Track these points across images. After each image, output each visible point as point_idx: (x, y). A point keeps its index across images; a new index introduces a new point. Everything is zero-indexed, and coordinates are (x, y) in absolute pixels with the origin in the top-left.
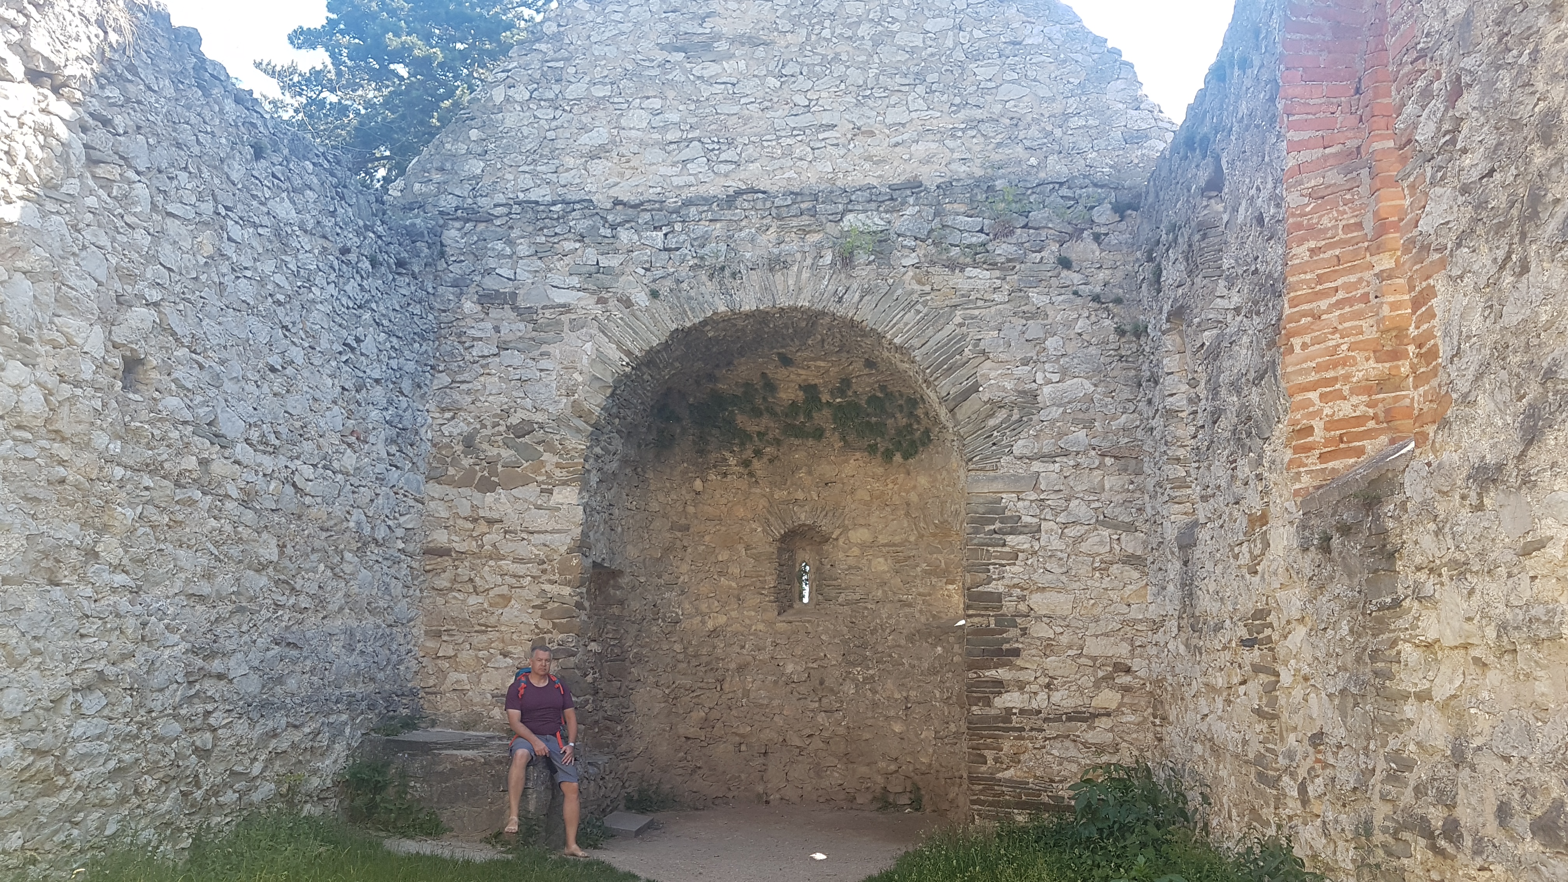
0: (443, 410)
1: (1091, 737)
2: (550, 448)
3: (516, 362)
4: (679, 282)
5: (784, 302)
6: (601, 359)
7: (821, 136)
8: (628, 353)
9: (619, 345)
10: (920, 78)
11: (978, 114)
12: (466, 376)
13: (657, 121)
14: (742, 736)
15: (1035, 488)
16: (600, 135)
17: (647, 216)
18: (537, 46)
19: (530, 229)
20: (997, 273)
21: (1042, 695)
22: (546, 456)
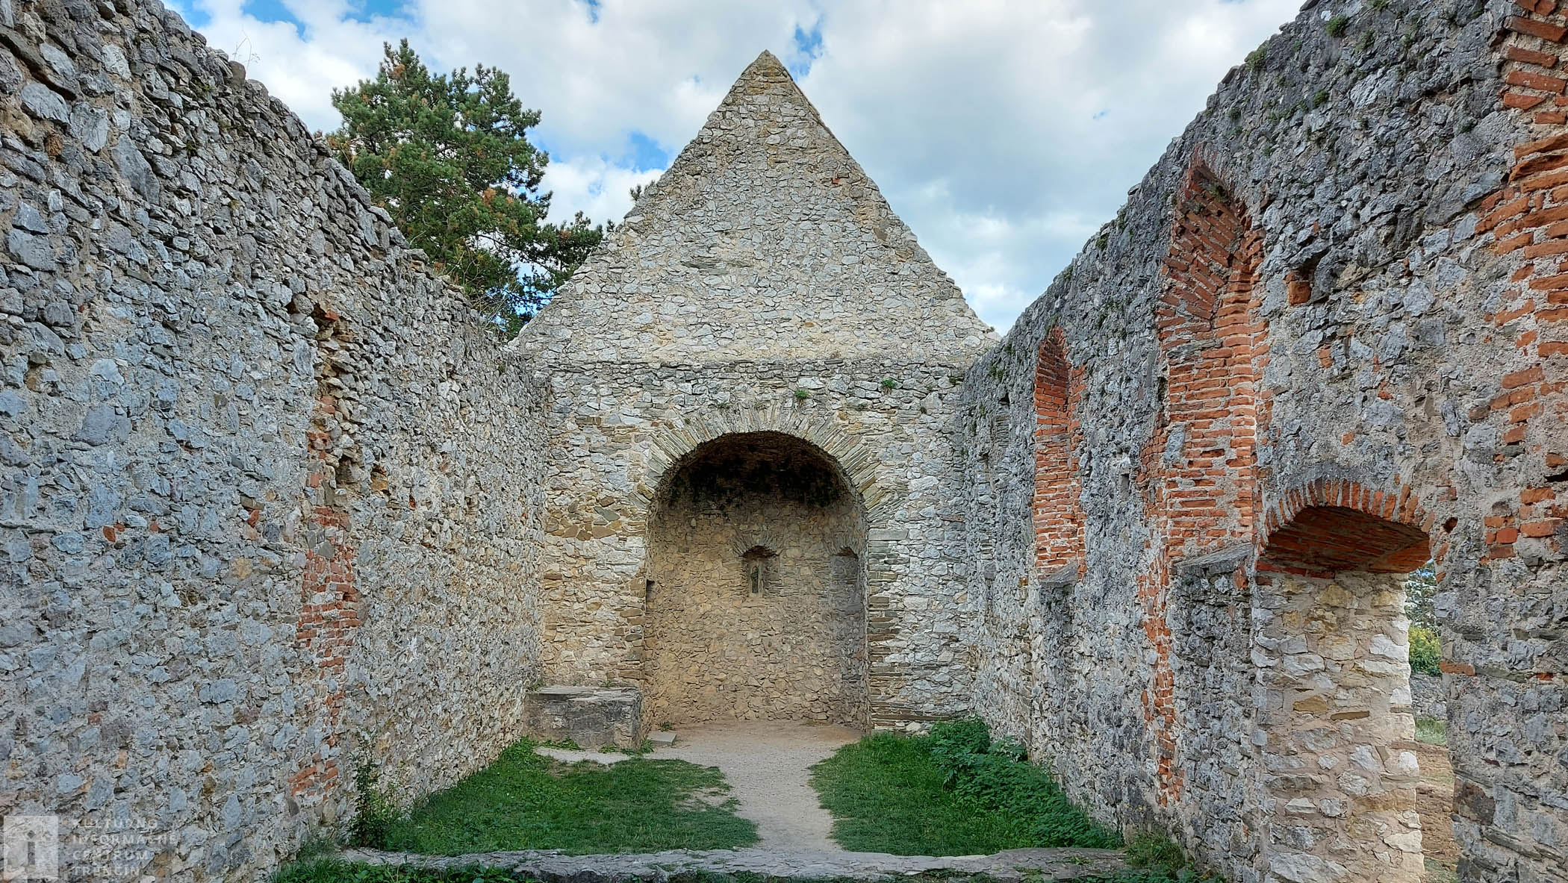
0: (554, 489)
1: (937, 678)
2: (624, 513)
3: (601, 461)
4: (701, 414)
5: (764, 428)
6: (655, 459)
7: (782, 325)
8: (672, 456)
9: (666, 452)
10: (839, 292)
11: (874, 316)
12: (569, 468)
13: (682, 311)
14: (721, 680)
15: (907, 538)
16: (647, 317)
17: (682, 374)
18: (604, 258)
19: (608, 378)
20: (886, 415)
21: (911, 655)
22: (622, 518)
